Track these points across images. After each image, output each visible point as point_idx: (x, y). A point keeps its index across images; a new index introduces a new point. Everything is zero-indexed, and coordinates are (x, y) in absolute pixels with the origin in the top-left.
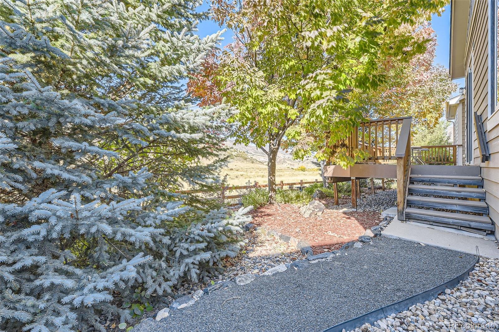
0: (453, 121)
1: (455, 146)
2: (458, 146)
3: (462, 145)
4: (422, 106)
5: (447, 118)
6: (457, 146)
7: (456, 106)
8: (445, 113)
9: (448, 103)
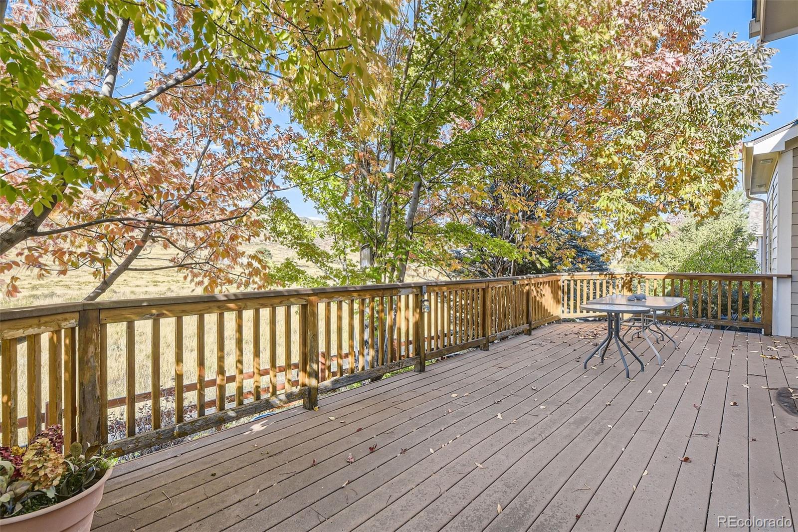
0: (764, 197)
1: (770, 278)
2: (780, 277)
3: (790, 276)
4: (666, 158)
5: (747, 190)
6: (775, 278)
7: (772, 159)
8: (741, 177)
9: (748, 151)
